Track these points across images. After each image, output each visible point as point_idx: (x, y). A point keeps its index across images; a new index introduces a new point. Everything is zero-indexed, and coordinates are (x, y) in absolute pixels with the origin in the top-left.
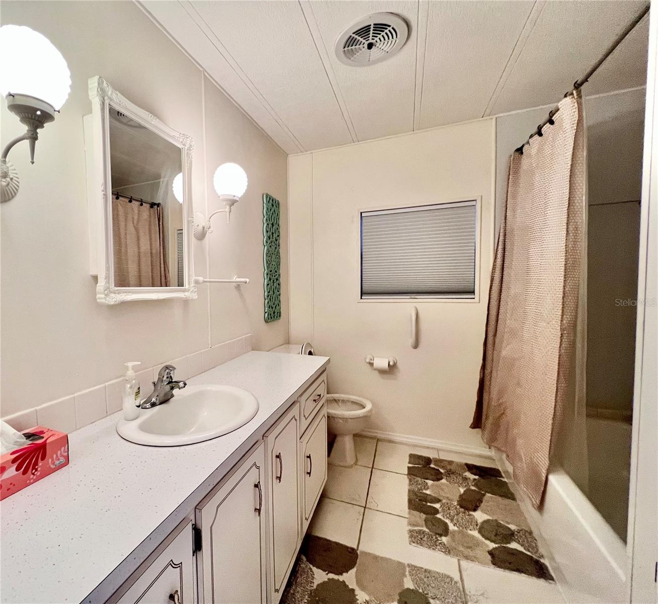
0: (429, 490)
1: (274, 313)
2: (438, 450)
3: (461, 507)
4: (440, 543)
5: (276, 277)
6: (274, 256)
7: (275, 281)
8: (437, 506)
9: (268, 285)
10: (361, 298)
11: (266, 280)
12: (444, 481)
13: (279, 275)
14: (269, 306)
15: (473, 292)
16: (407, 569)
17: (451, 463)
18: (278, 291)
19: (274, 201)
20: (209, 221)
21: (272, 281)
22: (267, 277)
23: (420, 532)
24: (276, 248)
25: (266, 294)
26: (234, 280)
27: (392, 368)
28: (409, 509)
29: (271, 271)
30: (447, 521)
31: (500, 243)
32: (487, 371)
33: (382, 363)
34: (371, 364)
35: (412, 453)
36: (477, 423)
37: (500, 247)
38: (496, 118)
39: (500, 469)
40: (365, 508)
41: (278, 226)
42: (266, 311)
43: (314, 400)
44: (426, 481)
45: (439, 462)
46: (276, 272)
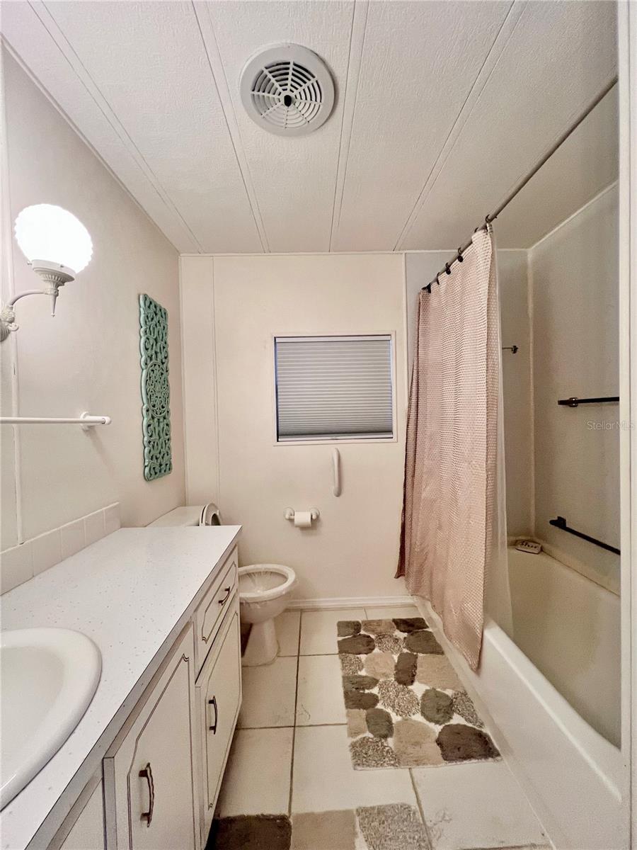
0: (364, 670)
1: (161, 465)
2: (365, 608)
3: (400, 683)
4: (388, 752)
5: (162, 415)
6: (158, 386)
7: (161, 420)
8: (375, 691)
9: (149, 425)
10: (278, 441)
11: (145, 419)
12: (376, 650)
13: (168, 412)
14: (152, 457)
15: (390, 431)
16: (357, 819)
17: (379, 622)
18: (167, 435)
19: (158, 309)
20: (12, 308)
21: (156, 420)
22: (148, 415)
23: (364, 742)
24: (162, 374)
25: (146, 439)
26: (81, 418)
27: (315, 522)
28: (347, 707)
29: (154, 406)
30: (389, 710)
31: (414, 381)
32: (408, 515)
33: (303, 517)
34: (292, 520)
35: (340, 620)
36: (401, 571)
37: (415, 384)
38: (406, 254)
39: (424, 619)
40: (294, 727)
41: (166, 343)
42: (146, 464)
43: (220, 602)
44: (359, 656)
45: (368, 624)
46: (163, 407)
